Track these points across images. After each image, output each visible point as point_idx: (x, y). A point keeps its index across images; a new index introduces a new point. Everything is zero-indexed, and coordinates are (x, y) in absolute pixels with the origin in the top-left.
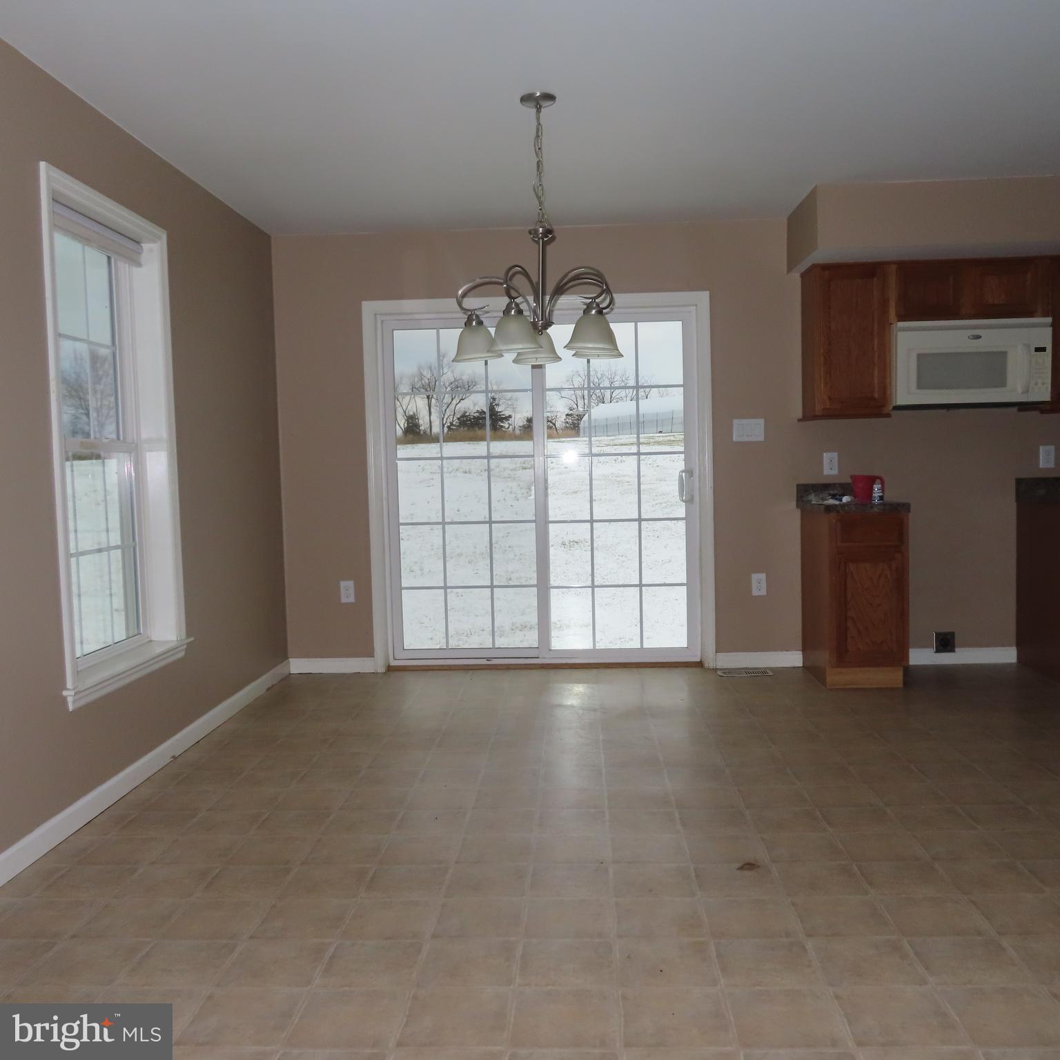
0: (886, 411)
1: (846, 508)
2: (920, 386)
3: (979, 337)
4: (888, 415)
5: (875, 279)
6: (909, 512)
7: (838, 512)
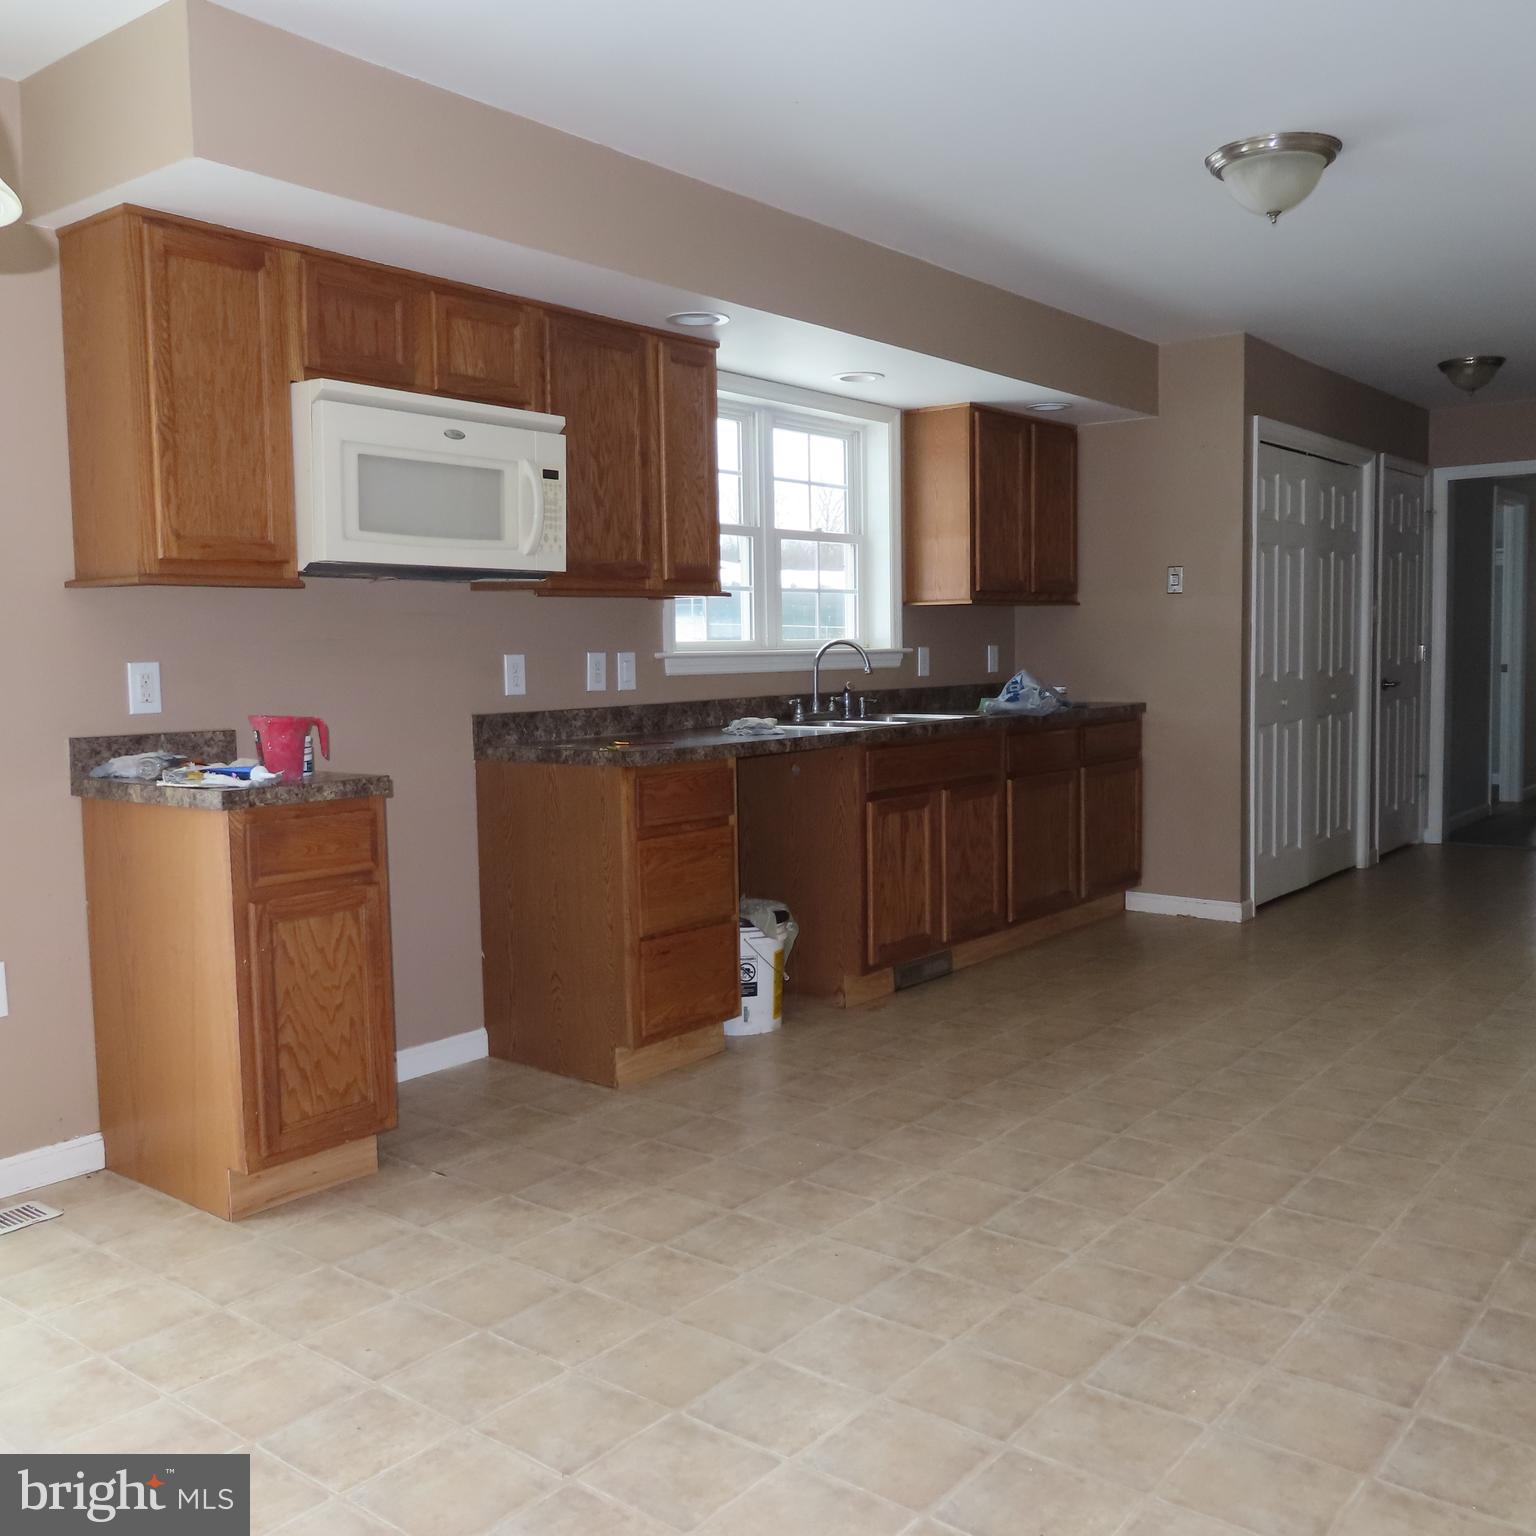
0: (288, 573)
1: (269, 796)
2: (365, 525)
3: (459, 436)
4: (296, 584)
5: (261, 275)
6: (391, 795)
7: (252, 805)
